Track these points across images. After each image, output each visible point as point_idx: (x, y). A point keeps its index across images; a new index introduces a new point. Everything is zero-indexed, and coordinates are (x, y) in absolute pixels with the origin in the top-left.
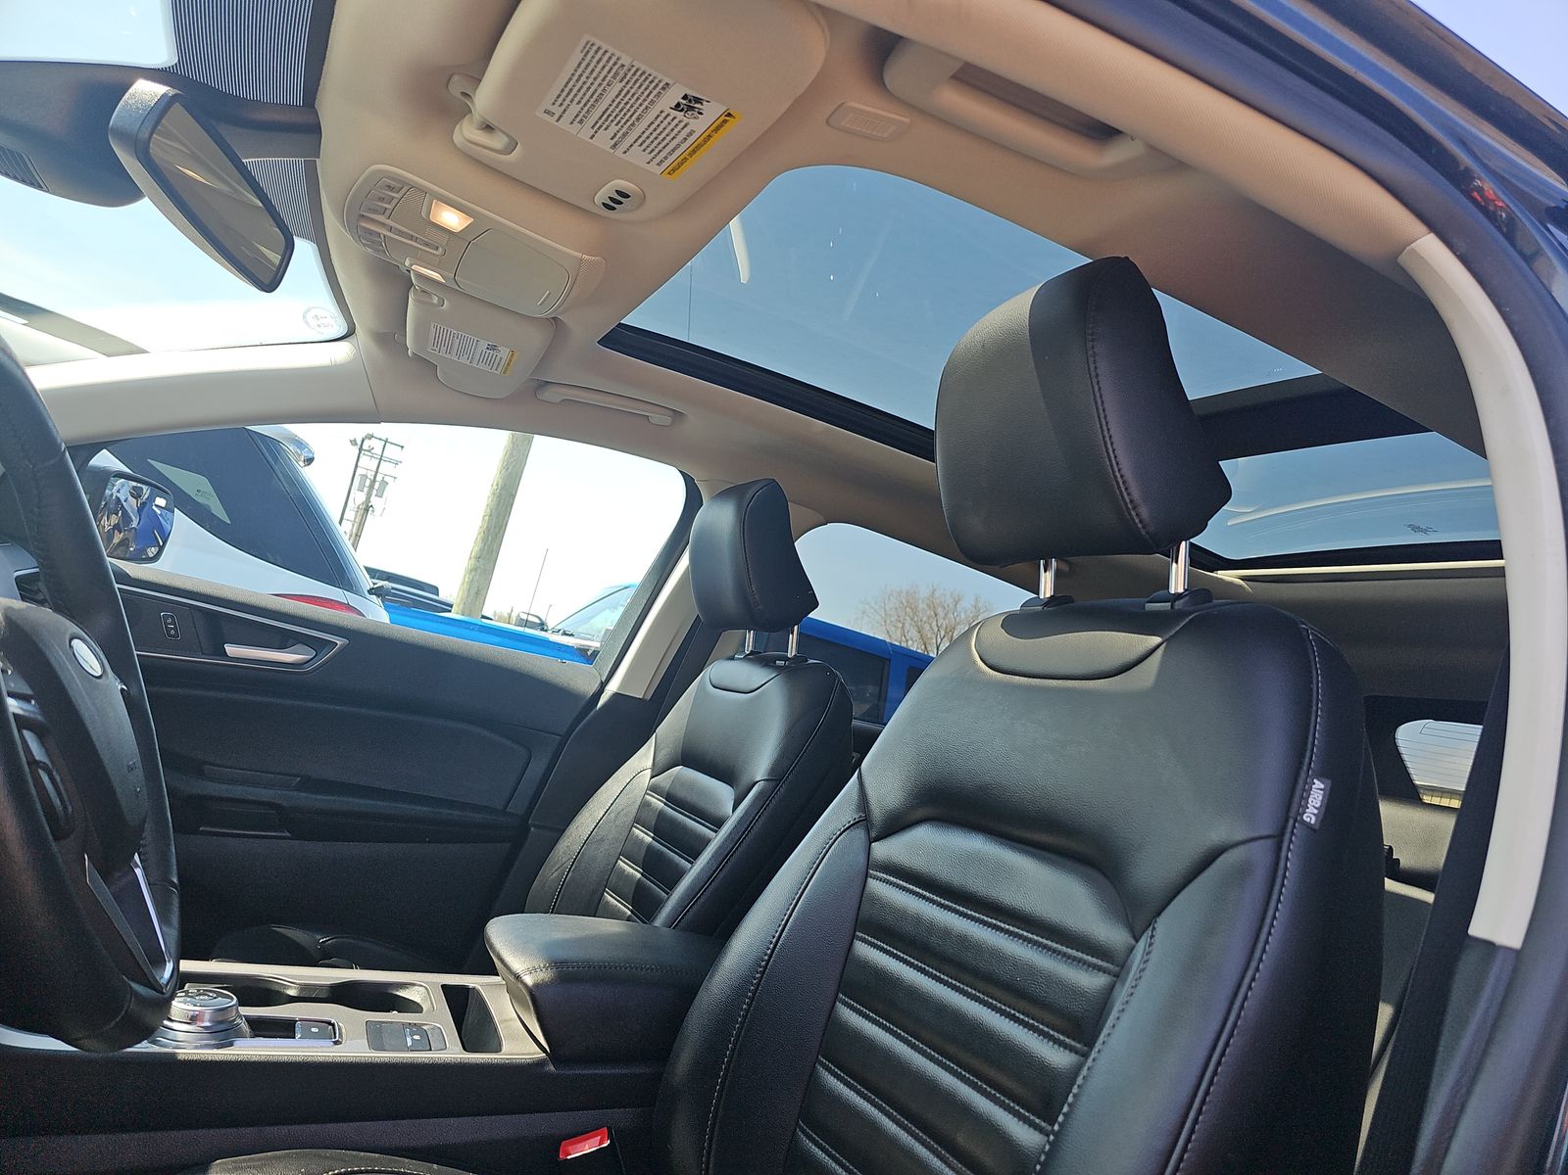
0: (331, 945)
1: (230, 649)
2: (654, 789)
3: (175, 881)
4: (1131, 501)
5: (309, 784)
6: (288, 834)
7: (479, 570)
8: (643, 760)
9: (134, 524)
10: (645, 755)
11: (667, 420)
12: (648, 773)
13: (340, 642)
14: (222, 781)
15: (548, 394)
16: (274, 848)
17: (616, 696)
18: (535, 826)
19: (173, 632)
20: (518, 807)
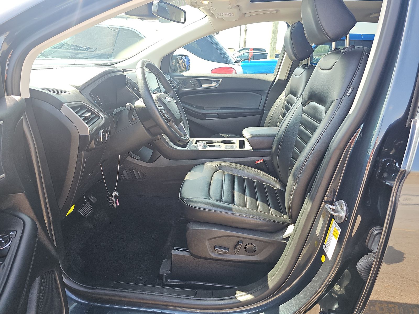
0: (229, 136)
1: (203, 86)
2: (285, 100)
3: (188, 126)
4: (326, 33)
5: (222, 109)
6: (219, 118)
7: (273, 43)
8: (284, 94)
9: (185, 61)
10: (284, 93)
11: (275, 12)
12: (284, 97)
13: (221, 80)
14: (207, 110)
15: (246, 16)
16: (217, 121)
17: (278, 80)
18: (265, 111)
19: (193, 84)
20: (261, 107)
